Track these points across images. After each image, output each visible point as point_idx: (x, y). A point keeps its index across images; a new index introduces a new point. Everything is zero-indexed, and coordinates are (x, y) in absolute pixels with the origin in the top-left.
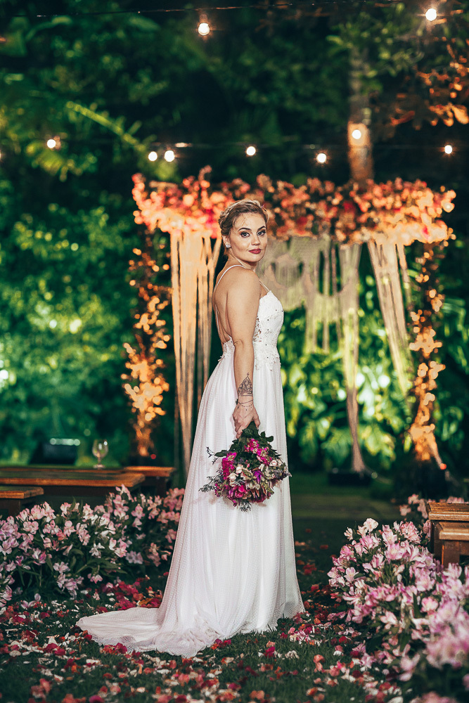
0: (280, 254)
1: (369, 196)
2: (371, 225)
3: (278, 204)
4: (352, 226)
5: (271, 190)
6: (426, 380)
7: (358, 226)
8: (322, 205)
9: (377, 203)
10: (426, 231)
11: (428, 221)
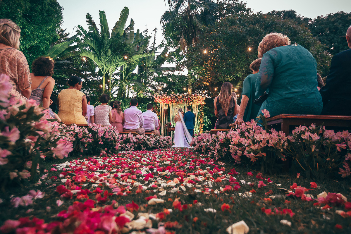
2: (193, 102)
4: (189, 102)
6: (201, 127)
8: (185, 98)
9: (193, 98)
10: (201, 102)
11: (201, 101)
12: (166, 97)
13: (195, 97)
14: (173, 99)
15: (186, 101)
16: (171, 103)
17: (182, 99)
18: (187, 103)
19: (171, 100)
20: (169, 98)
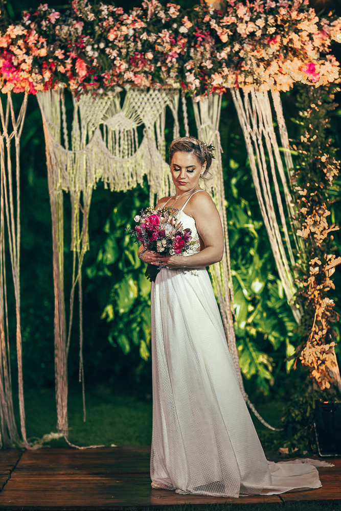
0: (110, 112)
1: (229, 20)
3: (103, 37)
5: (91, 17)
7: (218, 66)
8: (166, 35)
10: (312, 69)
11: (313, 55)
12: (3, 29)
13: (253, 20)
14: (63, 45)
16: (53, 81)
20: (31, 40)
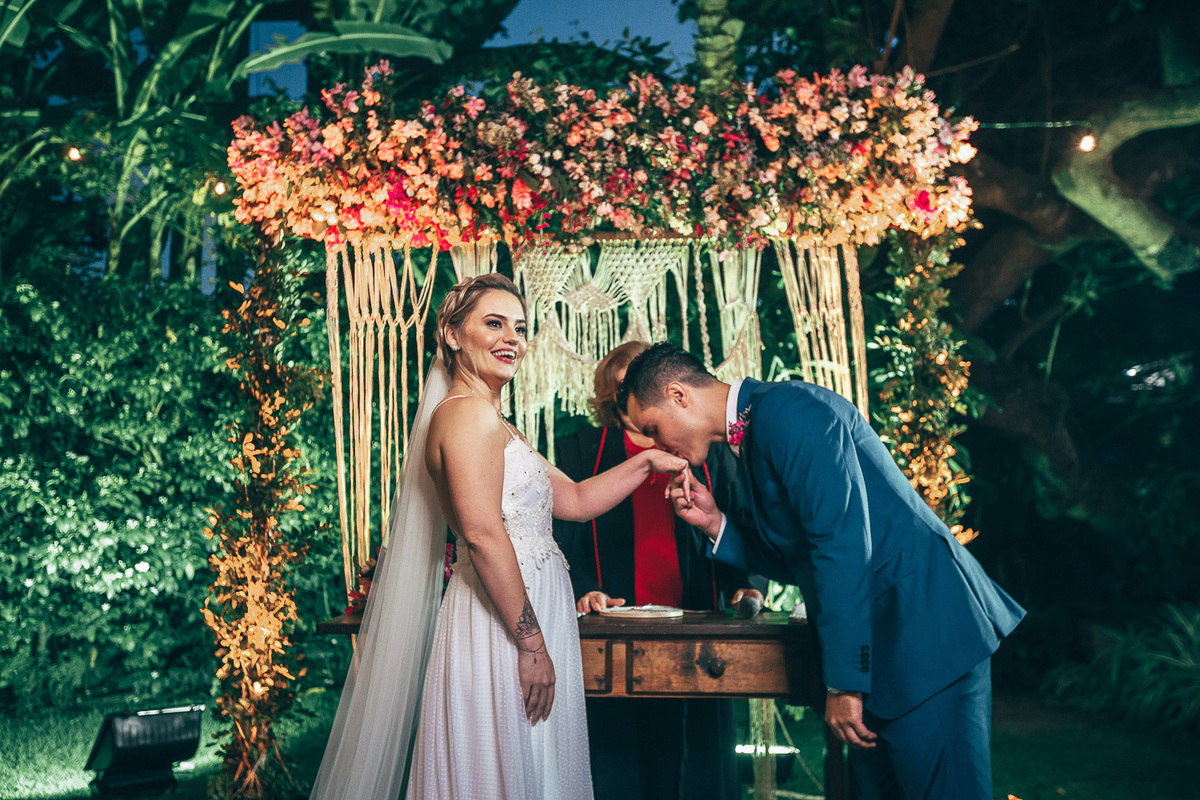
0: (574, 282)
1: (783, 108)
3: (560, 141)
5: (539, 105)
7: (761, 194)
12: (385, 126)
13: (826, 108)
14: (490, 155)
15: (698, 182)
16: (477, 225)
17: (638, 158)
18: (712, 216)
19: (456, 171)
20: (435, 146)
